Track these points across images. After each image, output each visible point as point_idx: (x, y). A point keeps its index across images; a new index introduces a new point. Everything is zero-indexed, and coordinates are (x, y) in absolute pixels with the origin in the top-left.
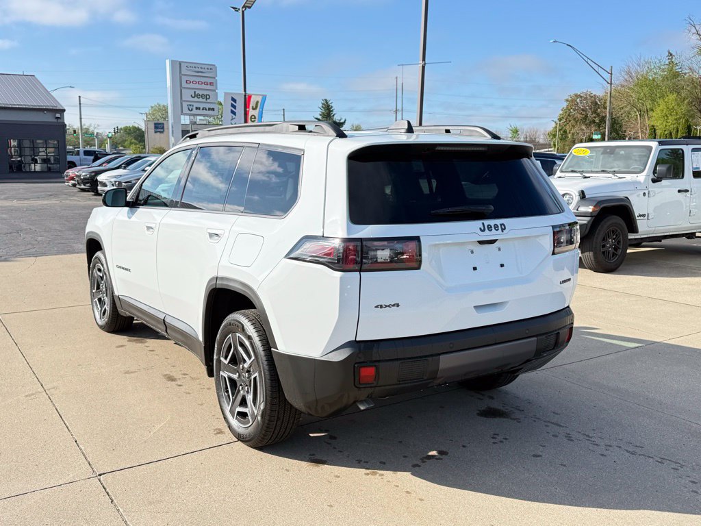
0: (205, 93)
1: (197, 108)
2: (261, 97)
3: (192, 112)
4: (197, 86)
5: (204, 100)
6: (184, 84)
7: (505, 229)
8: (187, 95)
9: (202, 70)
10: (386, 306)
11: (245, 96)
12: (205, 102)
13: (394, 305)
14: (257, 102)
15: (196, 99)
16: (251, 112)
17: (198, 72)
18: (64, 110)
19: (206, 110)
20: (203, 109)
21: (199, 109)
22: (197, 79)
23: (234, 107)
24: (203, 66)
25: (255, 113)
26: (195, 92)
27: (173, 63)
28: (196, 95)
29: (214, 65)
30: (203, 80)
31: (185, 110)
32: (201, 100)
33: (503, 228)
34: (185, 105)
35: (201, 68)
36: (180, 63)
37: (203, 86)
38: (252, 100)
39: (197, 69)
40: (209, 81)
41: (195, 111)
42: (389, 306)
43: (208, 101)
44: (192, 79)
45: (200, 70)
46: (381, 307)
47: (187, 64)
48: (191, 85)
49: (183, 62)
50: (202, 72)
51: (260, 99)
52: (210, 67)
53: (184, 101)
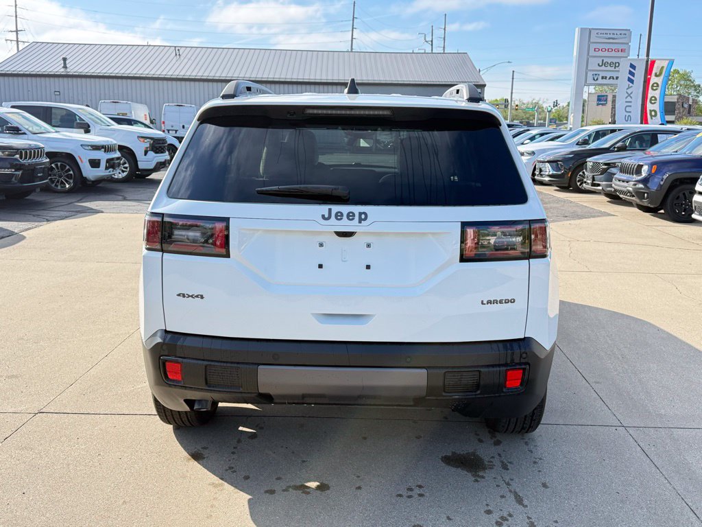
0: (614, 60)
1: (603, 78)
2: (667, 62)
3: (597, 82)
4: (606, 54)
5: (613, 69)
6: (592, 53)
7: (366, 219)
8: (594, 64)
9: (613, 36)
10: (189, 296)
11: (647, 61)
12: (613, 71)
13: (197, 296)
14: (663, 67)
15: (603, 68)
16: (653, 80)
17: (609, 38)
18: (485, 86)
19: (613, 79)
20: (610, 78)
21: (606, 78)
22: (607, 47)
23: (633, 74)
24: (615, 32)
25: (659, 80)
26: (603, 60)
27: (582, 30)
28: (604, 64)
29: (629, 30)
30: (614, 47)
31: (590, 80)
32: (609, 68)
33: (363, 217)
34: (590, 74)
35: (613, 34)
36: (590, 31)
37: (613, 54)
38: (656, 65)
39: (609, 36)
40: (620, 47)
41: (600, 81)
42: (192, 296)
43: (617, 69)
44: (600, 46)
45: (612, 36)
46: (184, 296)
47: (598, 31)
48: (600, 53)
49: (593, 29)
50: (613, 39)
51: (665, 64)
52: (623, 32)
53: (590, 70)
